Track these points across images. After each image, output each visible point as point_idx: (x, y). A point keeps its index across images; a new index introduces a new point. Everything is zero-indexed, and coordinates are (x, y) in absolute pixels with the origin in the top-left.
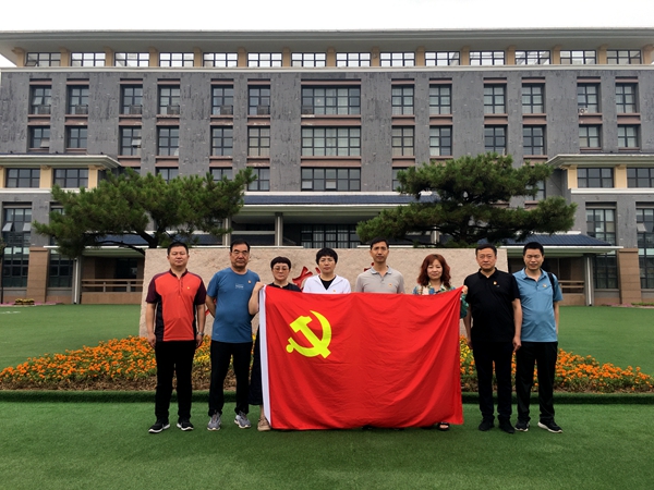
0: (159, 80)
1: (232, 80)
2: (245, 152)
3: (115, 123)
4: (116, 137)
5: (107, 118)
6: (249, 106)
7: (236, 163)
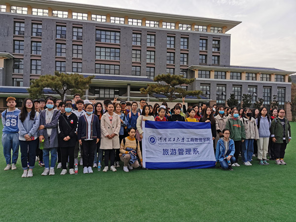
0: (32, 20)
1: (66, 23)
2: (71, 55)
3: (11, 38)
4: (12, 44)
5: (8, 36)
6: (73, 36)
7: (67, 60)
